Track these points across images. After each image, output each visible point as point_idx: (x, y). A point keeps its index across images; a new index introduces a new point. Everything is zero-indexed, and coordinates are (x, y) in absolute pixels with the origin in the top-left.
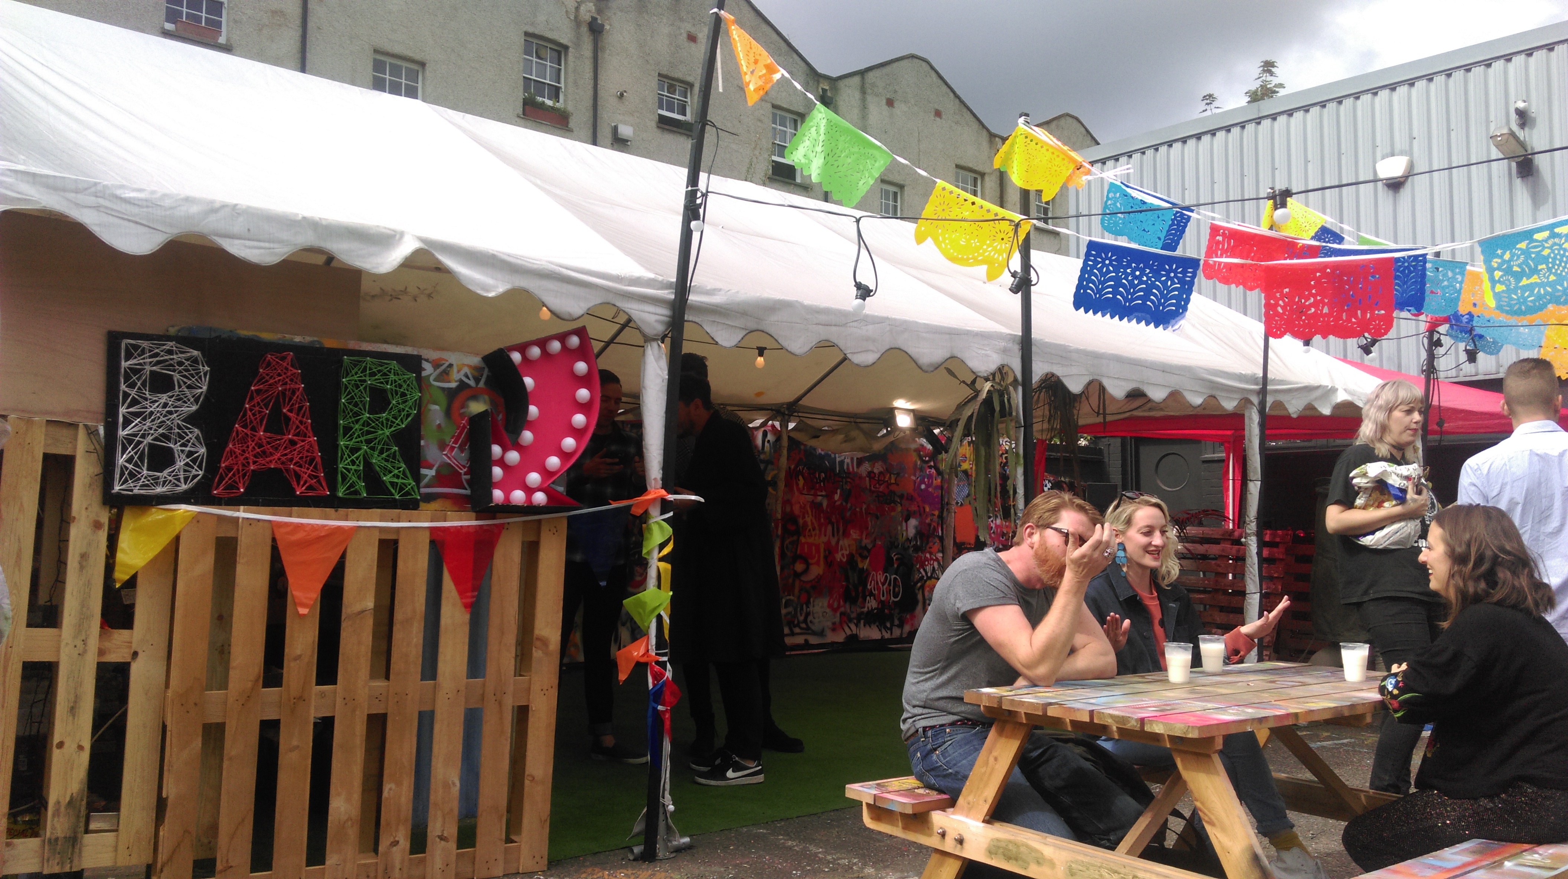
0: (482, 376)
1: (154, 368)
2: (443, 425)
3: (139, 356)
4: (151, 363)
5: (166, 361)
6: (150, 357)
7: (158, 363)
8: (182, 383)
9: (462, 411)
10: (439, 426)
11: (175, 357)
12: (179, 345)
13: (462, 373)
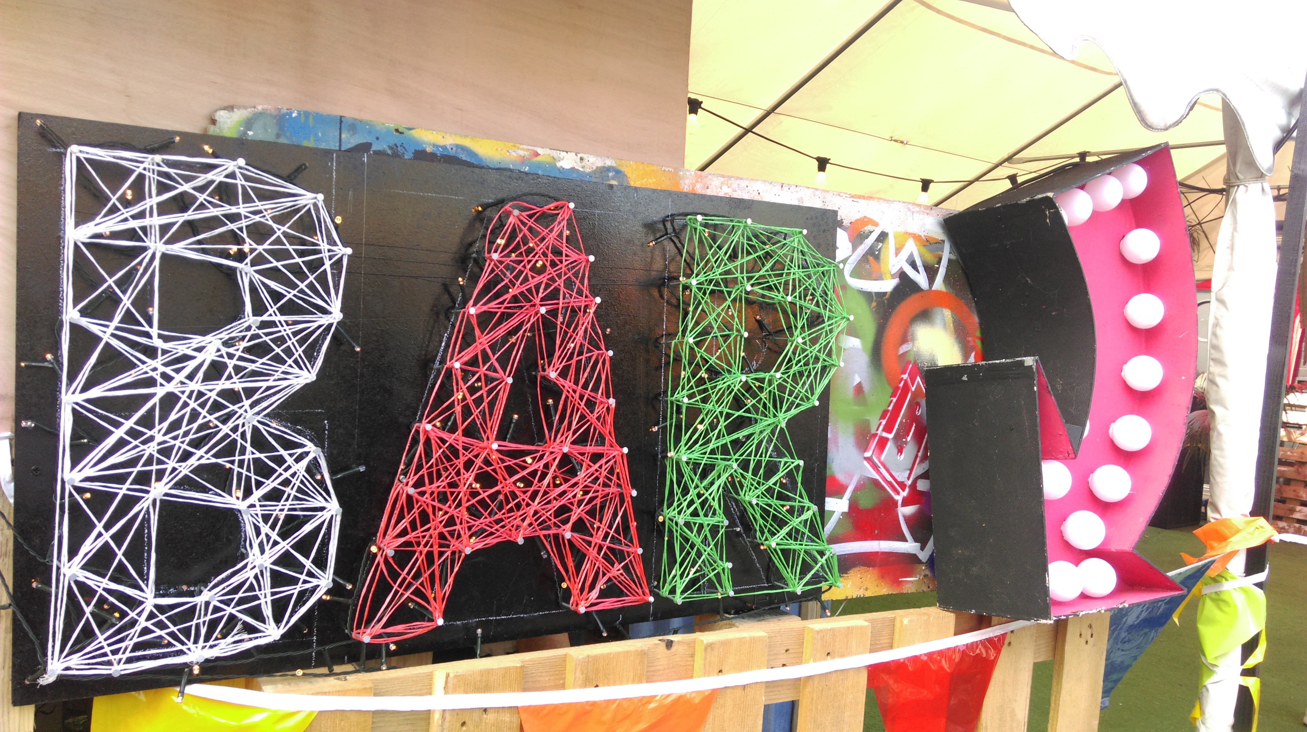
0: (939, 262)
1: (179, 249)
2: (866, 387)
3: (127, 204)
4: (164, 229)
5: (213, 222)
6: (163, 208)
7: (192, 228)
8: (265, 296)
9: (903, 349)
10: (859, 389)
11: (242, 209)
12: (253, 172)
13: (904, 254)
